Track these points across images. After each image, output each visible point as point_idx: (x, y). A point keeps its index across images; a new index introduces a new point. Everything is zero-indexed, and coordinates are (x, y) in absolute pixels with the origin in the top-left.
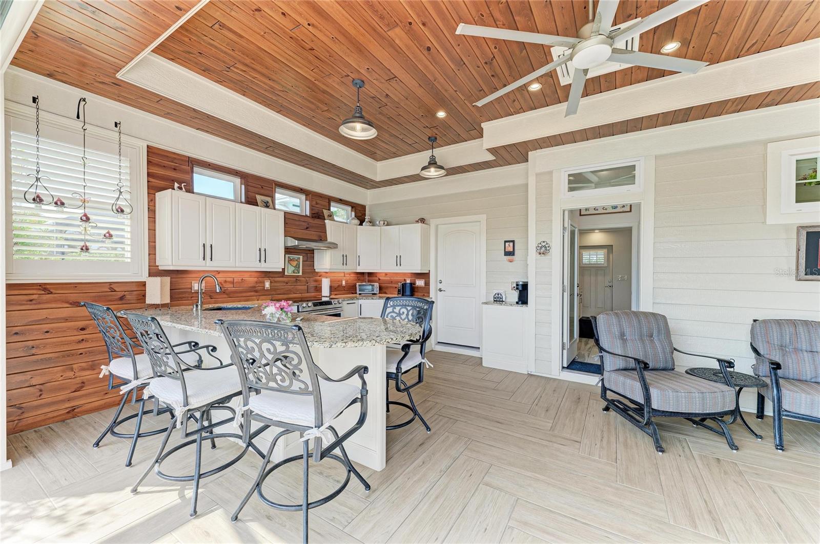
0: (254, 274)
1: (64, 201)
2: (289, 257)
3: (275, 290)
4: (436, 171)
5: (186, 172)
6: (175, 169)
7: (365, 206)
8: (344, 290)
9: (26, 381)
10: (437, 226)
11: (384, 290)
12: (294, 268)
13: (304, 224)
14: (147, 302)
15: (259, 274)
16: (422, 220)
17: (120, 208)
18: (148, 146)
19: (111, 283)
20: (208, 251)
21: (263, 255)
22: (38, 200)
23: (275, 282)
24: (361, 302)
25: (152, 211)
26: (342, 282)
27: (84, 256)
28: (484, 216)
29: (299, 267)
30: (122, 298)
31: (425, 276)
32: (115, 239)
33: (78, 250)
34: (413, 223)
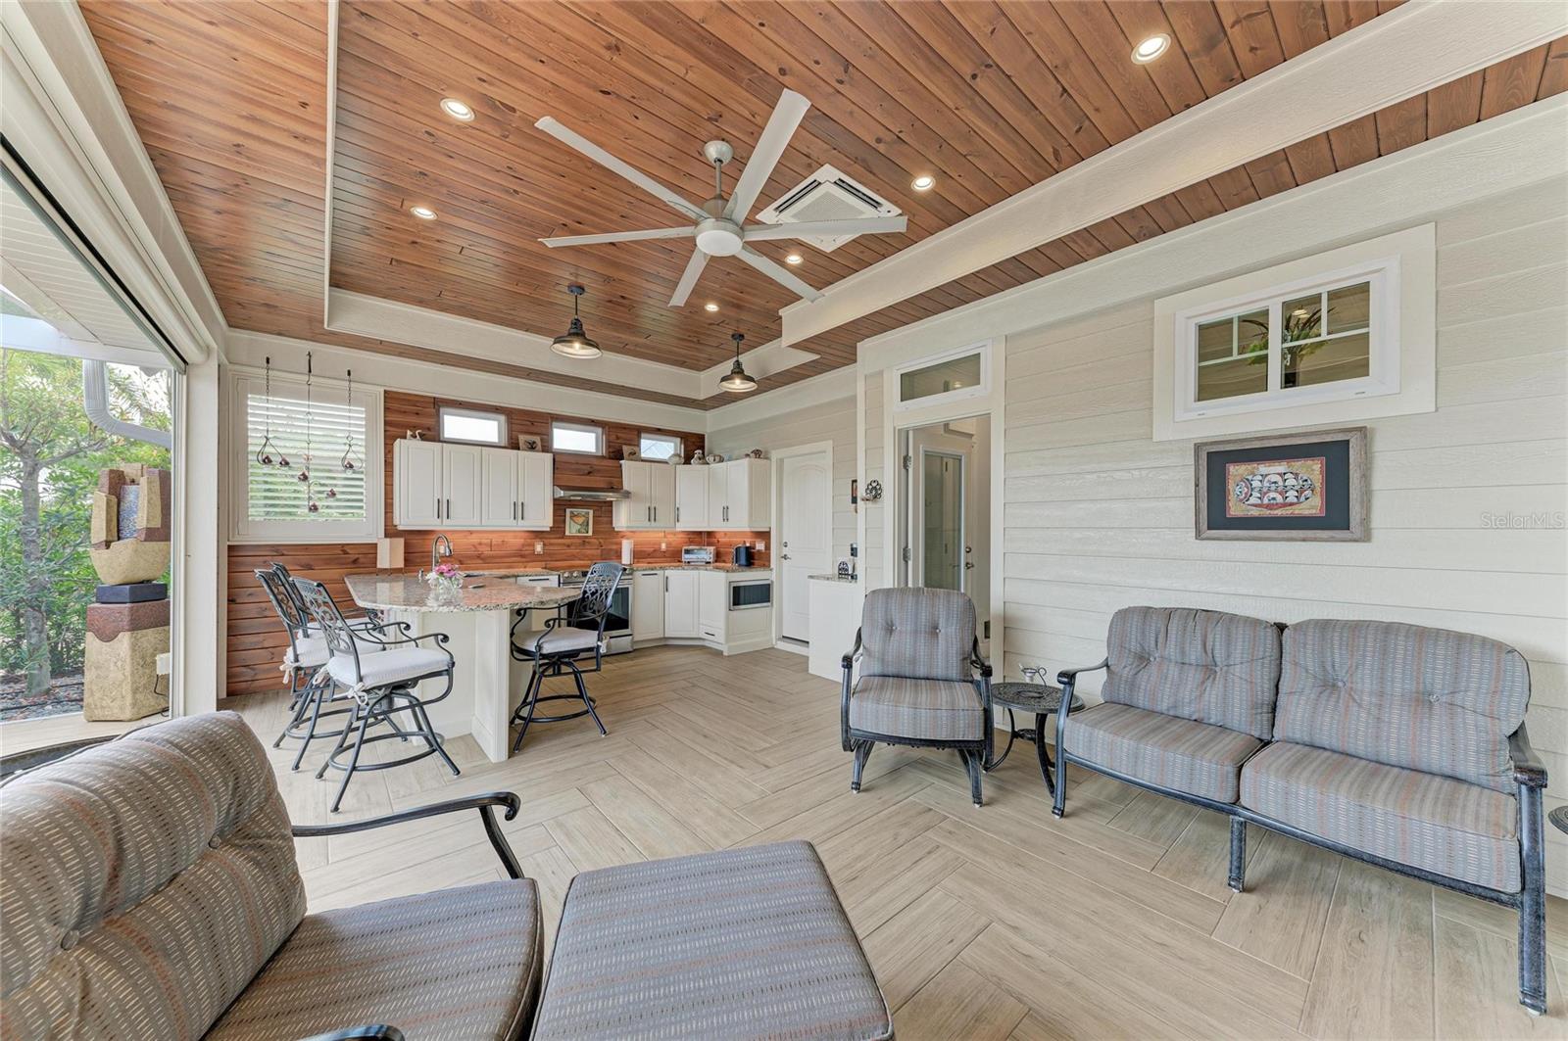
0: (520, 534)
1: (288, 459)
2: (572, 512)
3: (550, 555)
4: (742, 383)
5: (430, 416)
6: (417, 414)
7: (704, 435)
8: (665, 557)
9: (258, 642)
10: (781, 461)
11: (723, 558)
12: (579, 527)
13: (584, 467)
14: (379, 566)
15: (527, 534)
16: (757, 453)
17: (349, 463)
18: (385, 392)
19: (343, 545)
20: (444, 508)
21: (519, 510)
22: (267, 461)
23: (551, 544)
24: (668, 573)
25: (389, 464)
26: (660, 545)
27: (313, 516)
28: (828, 445)
29: (588, 525)
30: (355, 561)
31: (765, 535)
32: (338, 496)
33: (307, 511)
34: (742, 458)
